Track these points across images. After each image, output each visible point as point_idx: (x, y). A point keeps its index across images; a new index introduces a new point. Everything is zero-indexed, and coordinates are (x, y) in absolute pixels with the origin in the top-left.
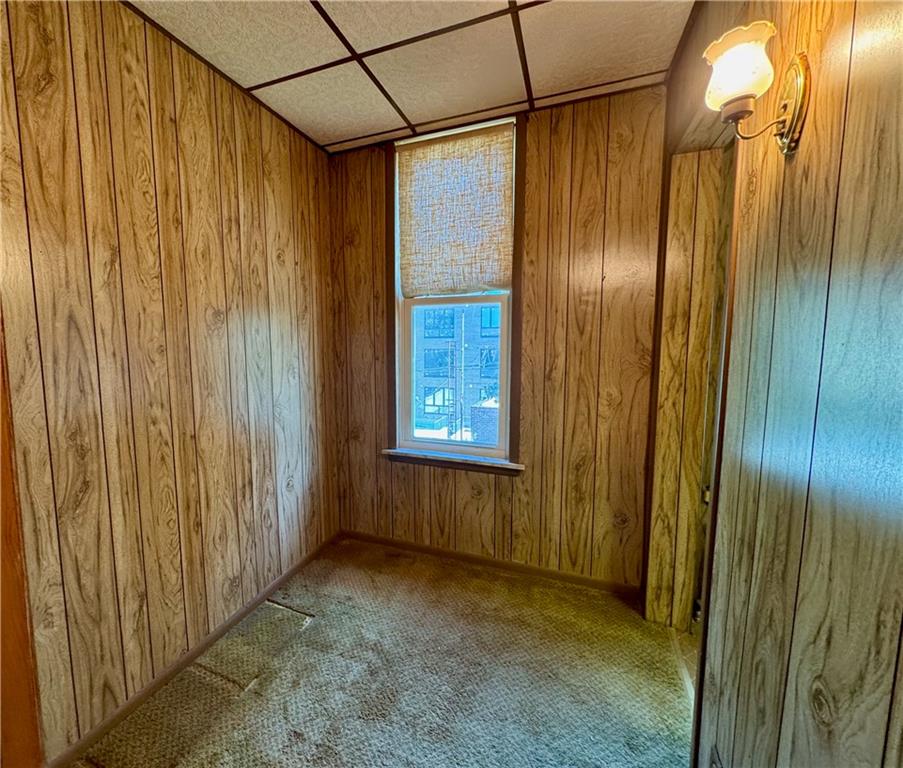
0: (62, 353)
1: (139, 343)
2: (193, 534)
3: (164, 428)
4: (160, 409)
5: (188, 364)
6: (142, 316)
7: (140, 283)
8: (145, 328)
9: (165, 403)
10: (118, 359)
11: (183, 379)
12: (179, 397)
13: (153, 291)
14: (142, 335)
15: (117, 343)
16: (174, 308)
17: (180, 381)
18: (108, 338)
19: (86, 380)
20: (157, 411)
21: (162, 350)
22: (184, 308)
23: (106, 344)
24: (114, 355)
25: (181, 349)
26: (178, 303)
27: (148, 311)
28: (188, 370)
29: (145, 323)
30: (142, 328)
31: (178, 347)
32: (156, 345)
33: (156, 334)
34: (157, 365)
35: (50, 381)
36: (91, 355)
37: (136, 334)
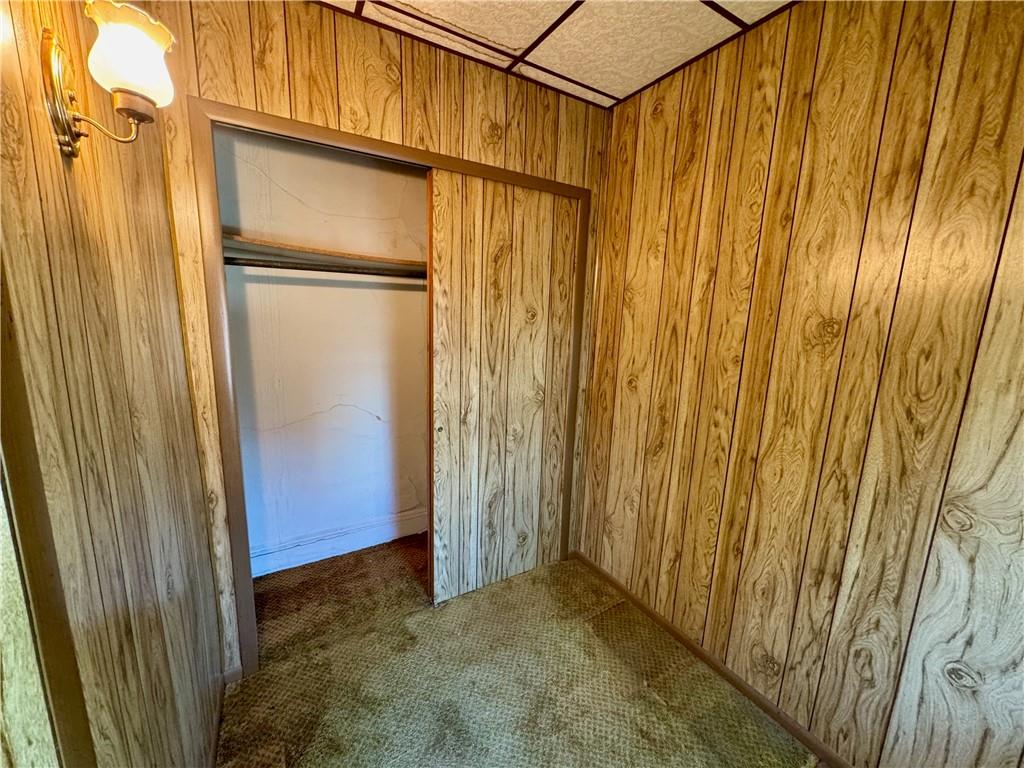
0: (665, 353)
1: (716, 351)
2: (731, 557)
3: (725, 437)
4: (724, 416)
5: (766, 381)
6: (724, 327)
7: (729, 296)
8: (725, 337)
9: (730, 411)
10: (697, 362)
11: (755, 395)
12: (747, 411)
13: (741, 302)
14: (721, 343)
15: (699, 349)
16: (761, 316)
17: (752, 396)
18: (694, 344)
19: (675, 372)
20: (720, 416)
21: (740, 362)
22: (773, 320)
23: (691, 348)
24: (695, 358)
25: (761, 362)
26: (768, 312)
27: (731, 322)
28: (764, 387)
29: (726, 333)
30: (722, 339)
31: (757, 360)
32: (733, 354)
33: (734, 344)
34: (730, 373)
35: (657, 369)
36: (680, 356)
37: (715, 342)
